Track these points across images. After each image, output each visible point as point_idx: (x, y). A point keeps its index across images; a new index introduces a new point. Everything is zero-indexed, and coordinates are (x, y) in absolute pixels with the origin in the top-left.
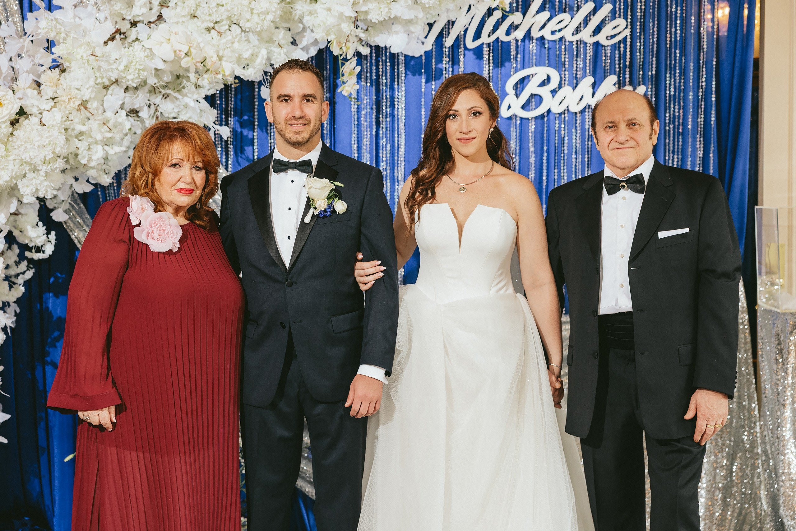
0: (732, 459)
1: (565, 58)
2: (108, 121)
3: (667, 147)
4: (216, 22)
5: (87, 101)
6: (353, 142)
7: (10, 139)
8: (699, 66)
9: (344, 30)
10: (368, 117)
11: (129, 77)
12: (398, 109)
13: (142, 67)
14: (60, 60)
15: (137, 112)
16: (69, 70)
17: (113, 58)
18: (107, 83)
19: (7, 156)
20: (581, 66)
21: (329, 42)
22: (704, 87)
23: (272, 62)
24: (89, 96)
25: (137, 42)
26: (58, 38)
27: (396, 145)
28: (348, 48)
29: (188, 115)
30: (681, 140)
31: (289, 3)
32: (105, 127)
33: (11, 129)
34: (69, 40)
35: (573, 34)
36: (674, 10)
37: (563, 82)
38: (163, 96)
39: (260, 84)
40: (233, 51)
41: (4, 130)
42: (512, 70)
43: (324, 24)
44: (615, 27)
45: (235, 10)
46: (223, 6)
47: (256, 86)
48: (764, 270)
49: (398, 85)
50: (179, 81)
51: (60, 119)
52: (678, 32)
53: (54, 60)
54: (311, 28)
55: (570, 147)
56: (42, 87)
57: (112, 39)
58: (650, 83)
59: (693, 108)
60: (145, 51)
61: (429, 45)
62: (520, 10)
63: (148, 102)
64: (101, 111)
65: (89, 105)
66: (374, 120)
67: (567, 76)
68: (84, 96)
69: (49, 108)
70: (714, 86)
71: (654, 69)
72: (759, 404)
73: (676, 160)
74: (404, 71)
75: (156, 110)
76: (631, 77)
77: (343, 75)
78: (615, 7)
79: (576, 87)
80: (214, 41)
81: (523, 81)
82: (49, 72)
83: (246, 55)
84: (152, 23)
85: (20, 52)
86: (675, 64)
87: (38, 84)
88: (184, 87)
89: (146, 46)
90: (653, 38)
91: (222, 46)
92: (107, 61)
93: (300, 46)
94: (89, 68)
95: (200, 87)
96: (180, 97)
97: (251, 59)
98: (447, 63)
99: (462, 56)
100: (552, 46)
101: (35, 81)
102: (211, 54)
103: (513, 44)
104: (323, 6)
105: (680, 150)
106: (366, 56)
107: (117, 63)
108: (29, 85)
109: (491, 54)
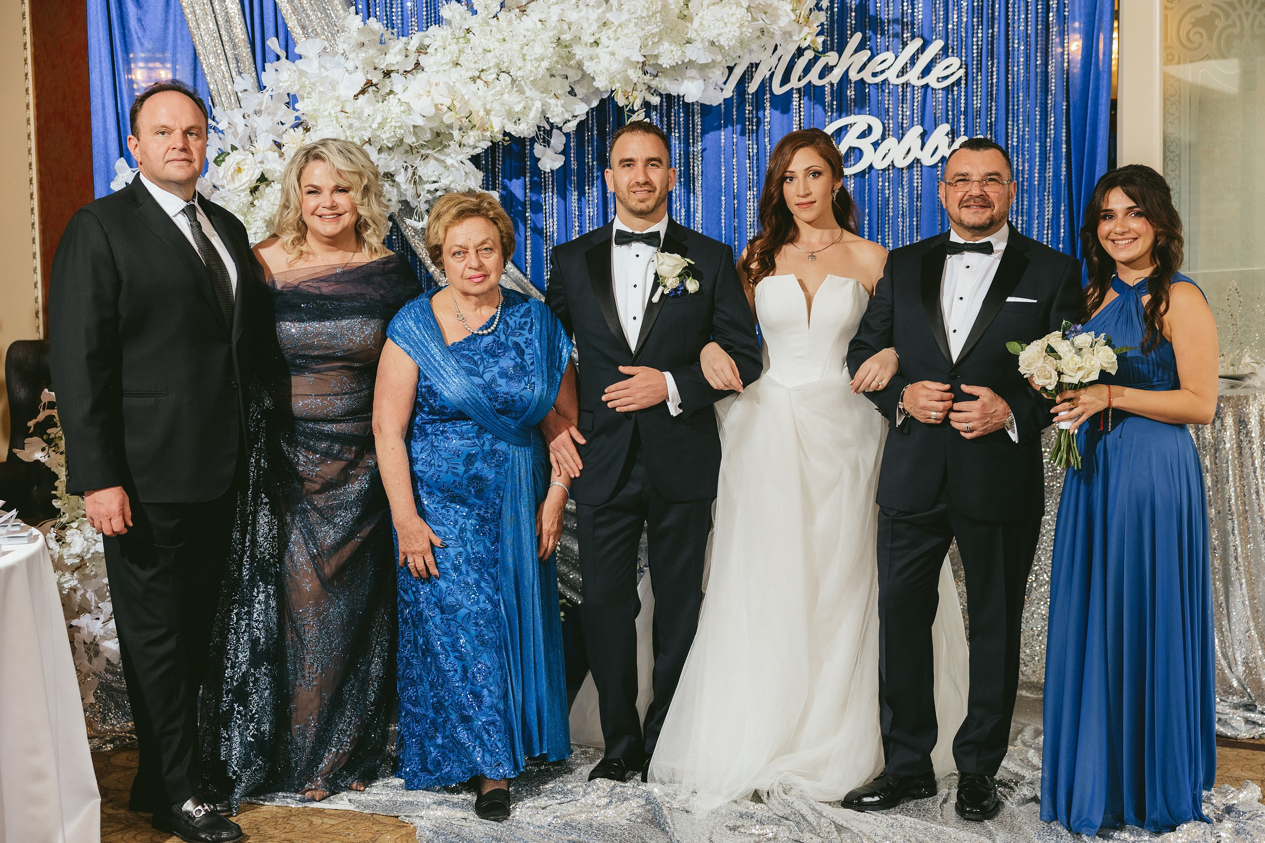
1: (889, 104)
4: (483, 70)
7: (251, 209)
8: (1047, 112)
9: (631, 77)
11: (383, 136)
12: (694, 167)
13: (398, 124)
14: (303, 118)
15: (392, 176)
16: (315, 128)
17: (366, 115)
20: (908, 113)
21: (612, 92)
22: (1052, 136)
23: (547, 116)
25: (391, 96)
26: (301, 92)
27: (692, 210)
28: (636, 98)
29: (451, 178)
30: (1026, 199)
31: (566, 46)
33: (251, 198)
34: (314, 95)
35: (898, 76)
36: (1016, 46)
37: (887, 133)
38: (422, 156)
39: (533, 141)
40: (503, 104)
41: (244, 199)
42: (827, 120)
43: (607, 70)
44: (947, 67)
45: (505, 55)
46: (490, 51)
47: (528, 143)
49: (693, 139)
50: (439, 139)
52: (1022, 71)
53: (297, 118)
54: (592, 75)
55: (896, 208)
56: (283, 149)
57: (363, 92)
58: (989, 132)
59: (1040, 161)
60: (401, 106)
61: (728, 92)
62: (835, 49)
63: (405, 165)
67: (891, 126)
70: (1064, 134)
71: (993, 116)
73: (1020, 222)
74: (699, 123)
75: (414, 174)
76: (966, 127)
78: (946, 44)
79: (902, 138)
80: (480, 93)
81: (840, 132)
82: (292, 130)
83: (518, 108)
84: (409, 72)
85: (257, 108)
86: (1018, 109)
87: (279, 146)
88: (445, 147)
89: (403, 100)
90: (992, 79)
91: (489, 99)
92: (360, 118)
93: (580, 96)
94: (338, 126)
95: (464, 145)
96: (442, 158)
97: (523, 113)
98: (751, 112)
99: (768, 104)
100: (873, 91)
101: (275, 142)
102: (477, 107)
103: (828, 89)
104: (606, 50)
105: (1025, 210)
106: (656, 106)
107: (371, 120)
108: (268, 147)
109: (802, 102)
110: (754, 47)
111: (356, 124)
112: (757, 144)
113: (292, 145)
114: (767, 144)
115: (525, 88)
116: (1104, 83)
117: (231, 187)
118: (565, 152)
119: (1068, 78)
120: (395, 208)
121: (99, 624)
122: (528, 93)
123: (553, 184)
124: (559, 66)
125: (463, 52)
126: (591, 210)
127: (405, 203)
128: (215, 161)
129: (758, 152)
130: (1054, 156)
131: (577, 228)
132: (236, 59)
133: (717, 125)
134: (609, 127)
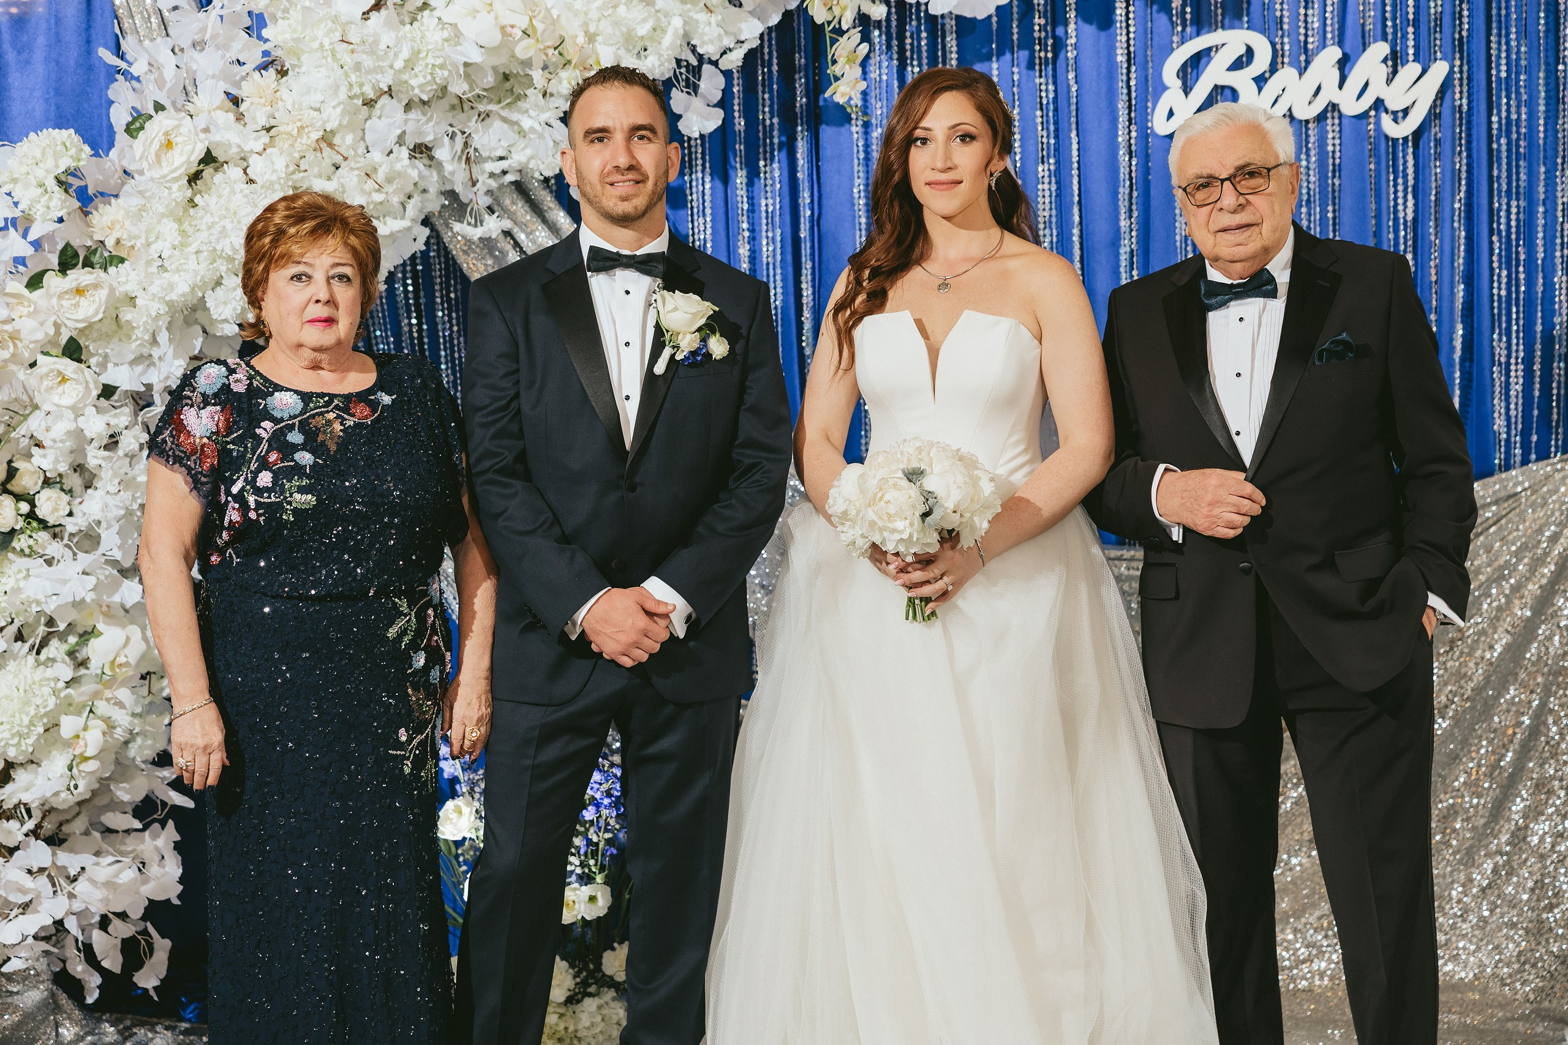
1: (1282, 10)
2: (375, 170)
3: (1496, 185)
5: (333, 132)
6: (856, 196)
7: (190, 212)
8: (1558, 18)
11: (413, 82)
13: (439, 61)
14: (276, 53)
15: (429, 149)
16: (297, 70)
17: (383, 46)
18: (372, 96)
19: (183, 245)
20: (1316, 25)
23: (692, 41)
24: (337, 122)
25: (426, 13)
26: (272, 9)
28: (844, 9)
29: (529, 152)
30: (1523, 170)
32: (370, 182)
33: (189, 193)
34: (295, 14)
37: (1279, 60)
38: (479, 115)
39: (668, 84)
40: (616, 24)
41: (178, 194)
42: (1175, 39)
50: (508, 85)
51: (284, 170)
53: (266, 53)
56: (243, 107)
57: (376, 7)
58: (1458, 55)
59: (1547, 105)
60: (442, 29)
63: (451, 130)
64: (361, 150)
65: (336, 141)
67: (1287, 47)
68: (328, 121)
69: (260, 149)
71: (1465, 27)
73: (1514, 210)
74: (954, 49)
75: (466, 145)
76: (1417, 47)
77: (834, 62)
79: (1306, 68)
80: (578, 5)
81: (1197, 61)
82: (257, 74)
83: (643, 30)
85: (197, 37)
86: (1508, 15)
87: (236, 101)
88: (519, 98)
89: (445, 20)
91: (594, 14)
92: (372, 53)
93: (748, 6)
94: (335, 65)
95: (552, 95)
96: (514, 116)
97: (651, 39)
98: (1043, 28)
99: (1073, 14)
101: (227, 94)
102: (573, 29)
105: (1522, 190)
106: (880, 22)
107: (391, 55)
108: (217, 103)
109: (1131, 8)
111: (368, 62)
112: (1055, 83)
113: (257, 100)
114: (1072, 82)
117: (156, 174)
118: (724, 103)
120: (434, 203)
122: (660, 4)
123: (703, 158)
126: (770, 201)
127: (452, 195)
128: (128, 130)
129: (1056, 98)
131: (747, 234)
133: (984, 51)
134: (800, 60)
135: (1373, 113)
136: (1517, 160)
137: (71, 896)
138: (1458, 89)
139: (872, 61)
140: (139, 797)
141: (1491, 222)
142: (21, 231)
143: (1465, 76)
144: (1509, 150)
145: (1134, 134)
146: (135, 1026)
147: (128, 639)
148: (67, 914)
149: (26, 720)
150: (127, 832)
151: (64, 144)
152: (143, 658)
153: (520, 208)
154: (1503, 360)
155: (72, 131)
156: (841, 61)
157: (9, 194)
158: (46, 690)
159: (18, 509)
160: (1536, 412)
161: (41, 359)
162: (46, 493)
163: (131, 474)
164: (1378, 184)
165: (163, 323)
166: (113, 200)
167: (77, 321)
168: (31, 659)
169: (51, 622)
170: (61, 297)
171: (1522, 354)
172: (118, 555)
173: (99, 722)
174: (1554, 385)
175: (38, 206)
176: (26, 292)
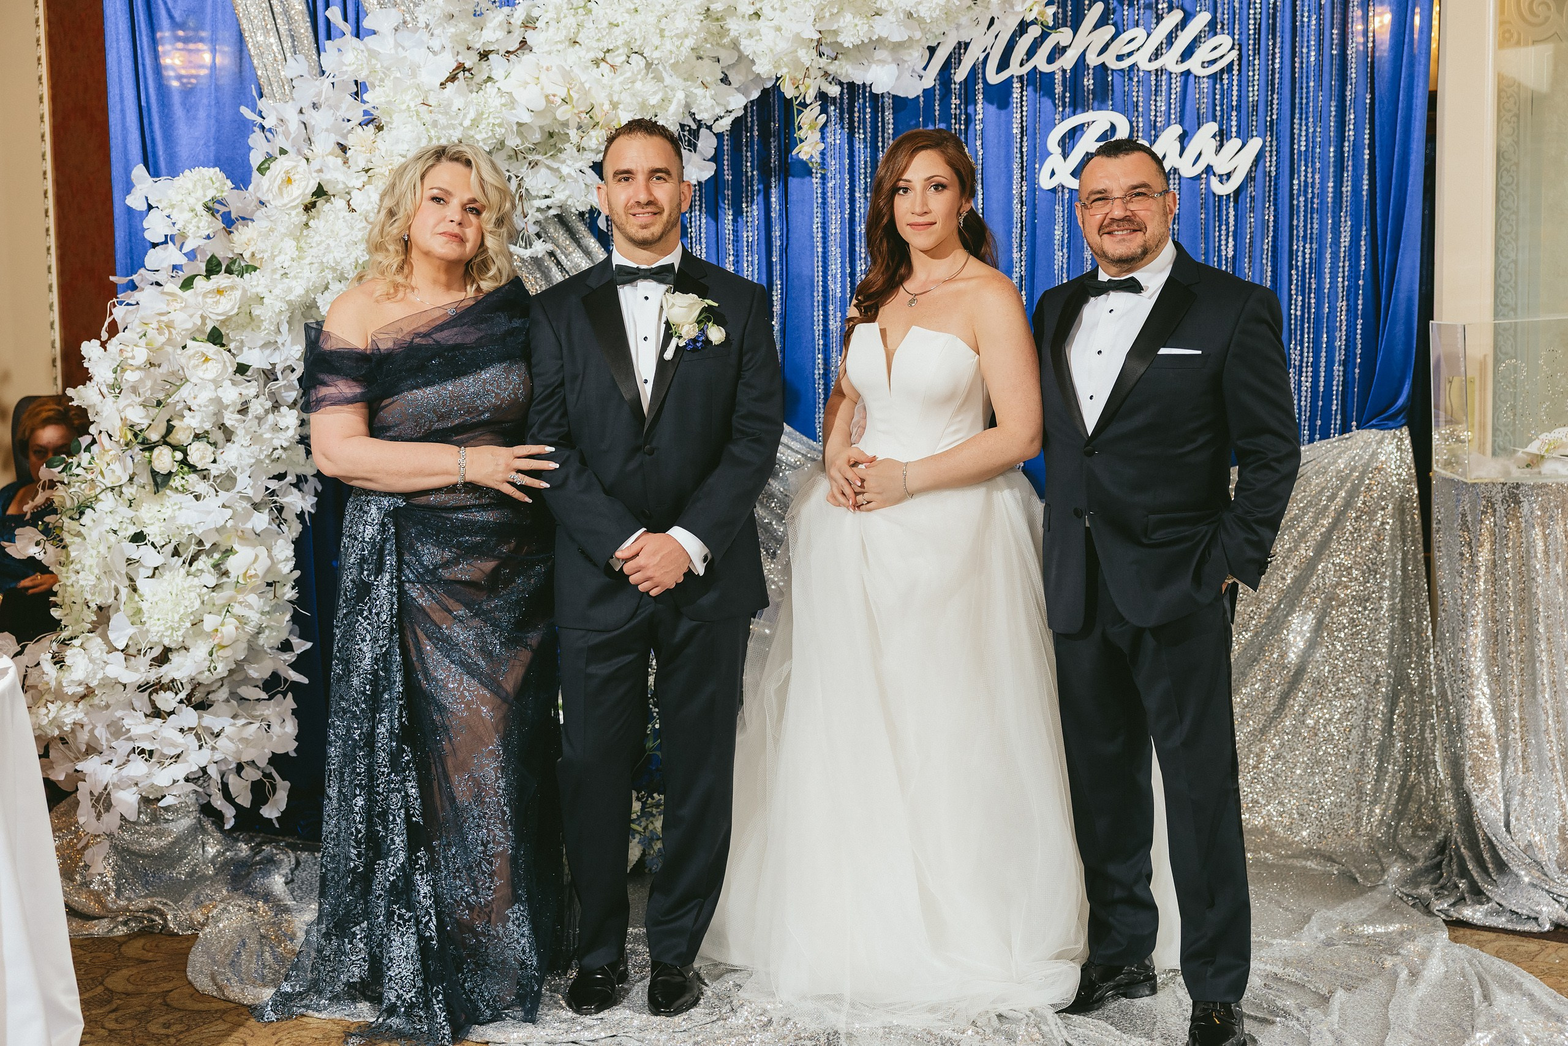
0: (1392, 702)
1: (1138, 97)
3: (1295, 232)
4: (608, 51)
6: (815, 230)
7: (305, 232)
8: (1345, 106)
9: (803, 60)
10: (838, 191)
11: (478, 137)
13: (498, 121)
14: (376, 113)
16: (388, 126)
17: (455, 108)
19: (300, 258)
20: (1163, 108)
21: (778, 79)
22: (1352, 138)
23: (693, 111)
25: (489, 84)
26: (371, 79)
28: (808, 87)
29: (567, 193)
30: (1315, 221)
31: (717, 19)
33: (305, 218)
34: (388, 83)
35: (1150, 60)
36: (1306, 20)
37: (1135, 134)
38: (529, 164)
40: (634, 95)
41: (295, 218)
42: (1057, 117)
43: (771, 51)
44: (1215, 48)
45: (637, 31)
46: (617, 26)
48: (1442, 419)
50: (552, 141)
52: (1313, 53)
53: (366, 113)
54: (751, 57)
56: (349, 153)
57: (453, 78)
58: (1269, 134)
59: (1335, 171)
60: (501, 96)
61: (929, 80)
62: (1069, 24)
66: (847, 196)
67: (1141, 125)
69: (360, 186)
70: (1367, 136)
71: (1275, 112)
72: (1434, 622)
73: (1308, 251)
74: (891, 121)
75: (520, 186)
76: (1239, 126)
77: (800, 128)
78: (1214, 18)
79: (1155, 141)
80: (605, 80)
81: (1073, 134)
82: (359, 130)
83: (654, 100)
84: (512, 53)
85: (315, 100)
86: (1307, 103)
87: (344, 149)
88: (560, 151)
89: (503, 89)
90: (1273, 63)
91: (617, 88)
92: (446, 113)
93: (735, 85)
94: (419, 123)
95: (584, 149)
96: (555, 165)
97: (660, 107)
98: (958, 107)
99: (980, 96)
100: (1118, 79)
101: (338, 144)
102: (601, 99)
103: (1058, 77)
104: (769, 23)
105: (1314, 236)
106: (835, 98)
107: (461, 115)
108: (329, 150)
109: (1025, 93)
110: (964, 20)
113: (359, 148)
115: (664, 74)
116: (1420, 69)
117: (278, 203)
118: (716, 158)
119: (1373, 62)
121: (111, 769)
122: (668, 81)
123: (700, 200)
124: (709, 46)
125: (583, 27)
126: (750, 234)
128: (259, 169)
130: (1353, 165)
131: (731, 258)
132: (292, 36)
133: (912, 123)
134: (774, 126)
135: (1204, 176)
136: (1312, 213)
137: (213, 749)
138: (1268, 159)
139: (828, 129)
140: (266, 675)
141: (1291, 260)
142: (178, 245)
143: (1274, 148)
144: (1306, 206)
145: (1024, 188)
146: (265, 843)
147: (257, 557)
148: (209, 762)
149: (177, 618)
150: (258, 700)
151: (211, 179)
152: (268, 571)
153: (561, 236)
154: (1297, 363)
155: (217, 169)
156: (805, 127)
157: (168, 217)
158: (193, 595)
159: (174, 457)
160: (1320, 403)
161: (190, 343)
162: (196, 445)
163: (260, 432)
164: (1207, 229)
165: (285, 318)
166: (250, 223)
167: (218, 314)
168: (183, 571)
169: (200, 543)
170: (205, 295)
171: (1311, 359)
172: (250, 492)
173: (233, 620)
174: (1335, 383)
175: (190, 226)
176: (180, 292)
